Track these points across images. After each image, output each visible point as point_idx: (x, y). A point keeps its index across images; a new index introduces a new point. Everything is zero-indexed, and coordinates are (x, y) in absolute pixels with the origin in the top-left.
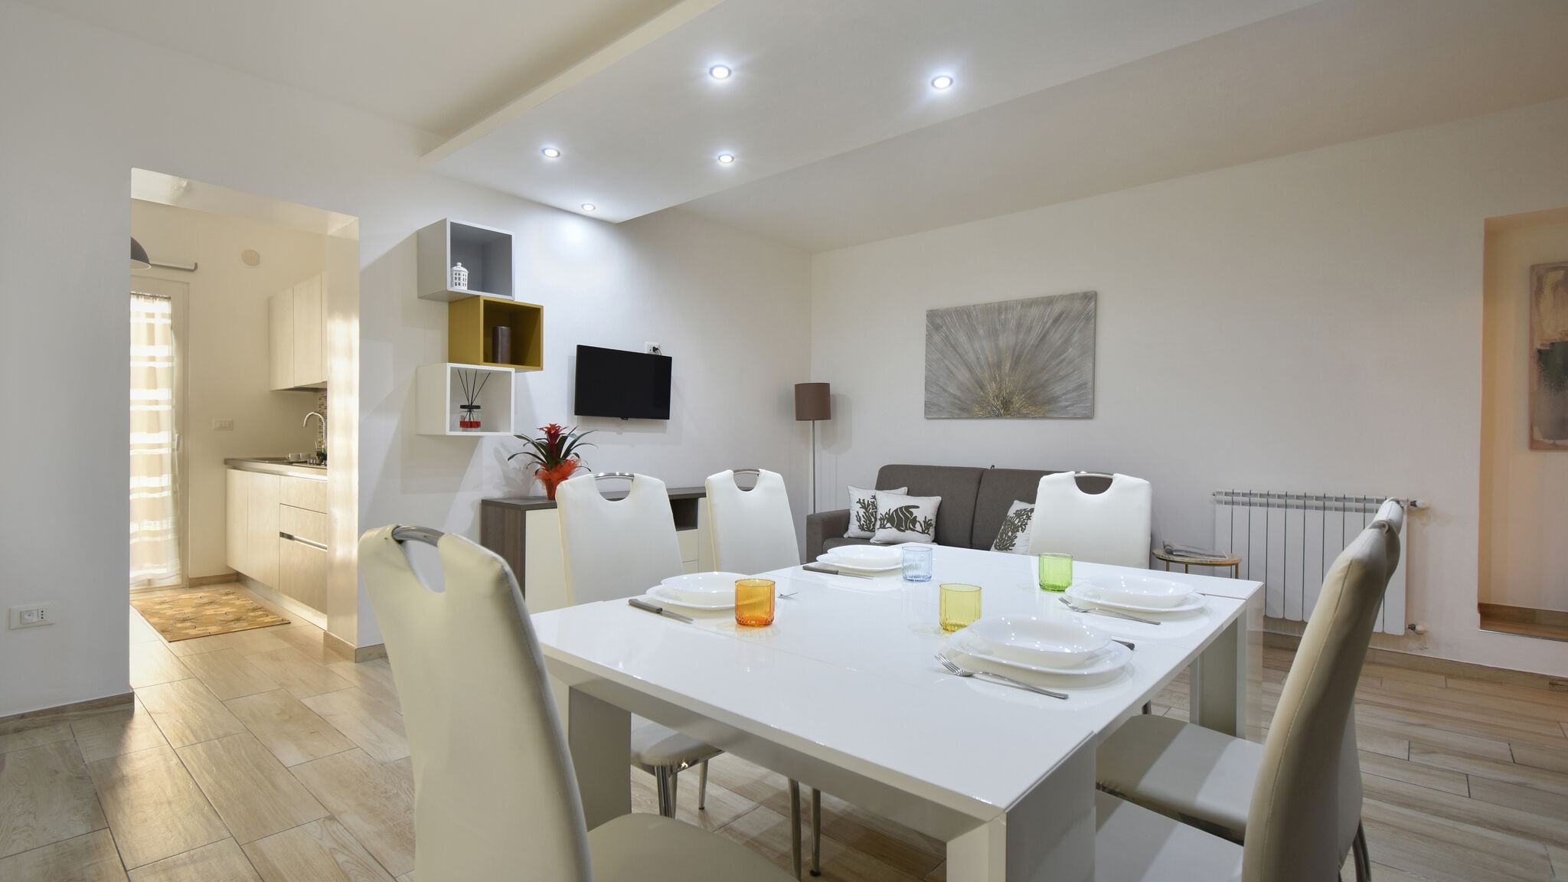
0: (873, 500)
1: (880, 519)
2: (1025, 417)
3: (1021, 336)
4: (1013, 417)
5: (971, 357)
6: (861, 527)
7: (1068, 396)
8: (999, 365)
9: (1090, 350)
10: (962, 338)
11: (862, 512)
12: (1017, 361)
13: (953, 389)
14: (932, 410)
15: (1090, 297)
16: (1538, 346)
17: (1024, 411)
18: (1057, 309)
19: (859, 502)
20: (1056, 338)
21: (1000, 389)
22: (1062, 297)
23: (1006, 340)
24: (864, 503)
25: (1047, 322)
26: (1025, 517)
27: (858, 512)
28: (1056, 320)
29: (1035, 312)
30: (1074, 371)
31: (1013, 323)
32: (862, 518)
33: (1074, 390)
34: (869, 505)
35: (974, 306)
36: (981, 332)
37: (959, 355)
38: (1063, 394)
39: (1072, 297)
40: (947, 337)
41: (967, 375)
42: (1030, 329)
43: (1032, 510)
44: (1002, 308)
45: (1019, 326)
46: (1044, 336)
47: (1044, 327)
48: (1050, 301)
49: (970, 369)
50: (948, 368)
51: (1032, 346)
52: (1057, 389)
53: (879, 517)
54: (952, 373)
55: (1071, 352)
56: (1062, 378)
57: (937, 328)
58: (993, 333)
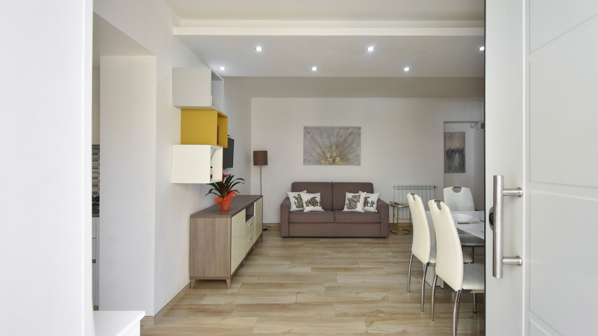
0: (299, 196)
1: (306, 203)
2: (340, 165)
3: (338, 138)
4: (336, 165)
5: (321, 144)
6: (297, 207)
7: (353, 159)
8: (331, 147)
9: (359, 145)
10: (318, 138)
11: (296, 201)
12: (337, 146)
13: (314, 155)
14: (306, 161)
15: (359, 128)
16: (446, 150)
17: (339, 163)
18: (350, 131)
19: (294, 197)
20: (349, 140)
21: (331, 155)
22: (351, 127)
23: (333, 139)
24: (296, 197)
25: (346, 135)
26: (358, 198)
27: (295, 201)
28: (349, 135)
29: (342, 131)
30: (355, 151)
31: (335, 134)
32: (297, 203)
33: (355, 157)
34: (298, 198)
35: (322, 127)
36: (325, 136)
37: (317, 143)
38: (352, 158)
39: (355, 128)
40: (312, 137)
41: (320, 150)
42: (341, 136)
43: (360, 196)
44: (332, 129)
45: (337, 135)
46: (346, 139)
47: (346, 136)
48: (347, 128)
49: (321, 148)
50: (312, 147)
51: (342, 142)
52: (350, 156)
53: (304, 202)
54: (314, 149)
55: (354, 145)
56: (352, 153)
57: (308, 133)
58: (329, 136)
